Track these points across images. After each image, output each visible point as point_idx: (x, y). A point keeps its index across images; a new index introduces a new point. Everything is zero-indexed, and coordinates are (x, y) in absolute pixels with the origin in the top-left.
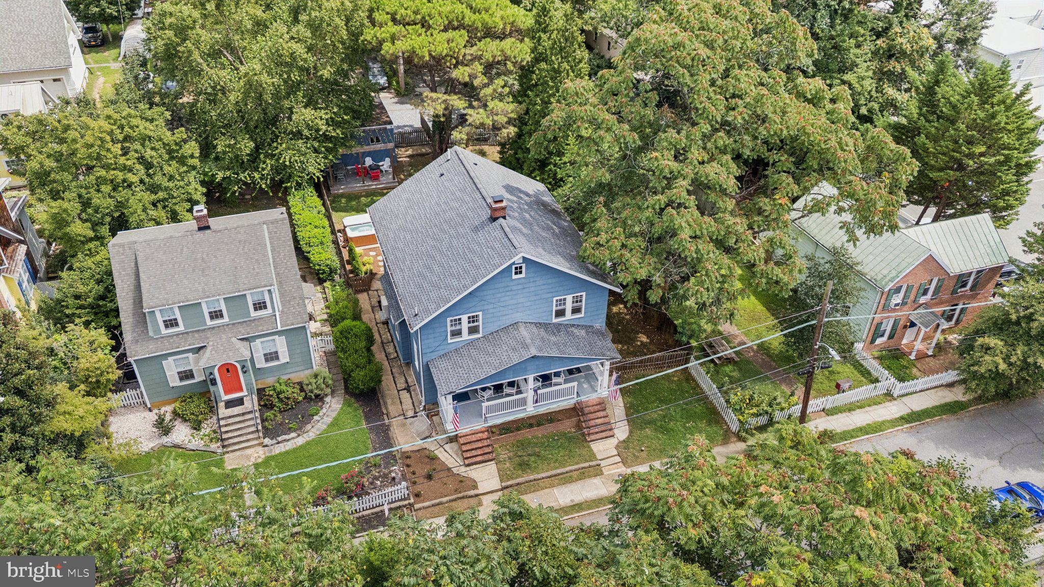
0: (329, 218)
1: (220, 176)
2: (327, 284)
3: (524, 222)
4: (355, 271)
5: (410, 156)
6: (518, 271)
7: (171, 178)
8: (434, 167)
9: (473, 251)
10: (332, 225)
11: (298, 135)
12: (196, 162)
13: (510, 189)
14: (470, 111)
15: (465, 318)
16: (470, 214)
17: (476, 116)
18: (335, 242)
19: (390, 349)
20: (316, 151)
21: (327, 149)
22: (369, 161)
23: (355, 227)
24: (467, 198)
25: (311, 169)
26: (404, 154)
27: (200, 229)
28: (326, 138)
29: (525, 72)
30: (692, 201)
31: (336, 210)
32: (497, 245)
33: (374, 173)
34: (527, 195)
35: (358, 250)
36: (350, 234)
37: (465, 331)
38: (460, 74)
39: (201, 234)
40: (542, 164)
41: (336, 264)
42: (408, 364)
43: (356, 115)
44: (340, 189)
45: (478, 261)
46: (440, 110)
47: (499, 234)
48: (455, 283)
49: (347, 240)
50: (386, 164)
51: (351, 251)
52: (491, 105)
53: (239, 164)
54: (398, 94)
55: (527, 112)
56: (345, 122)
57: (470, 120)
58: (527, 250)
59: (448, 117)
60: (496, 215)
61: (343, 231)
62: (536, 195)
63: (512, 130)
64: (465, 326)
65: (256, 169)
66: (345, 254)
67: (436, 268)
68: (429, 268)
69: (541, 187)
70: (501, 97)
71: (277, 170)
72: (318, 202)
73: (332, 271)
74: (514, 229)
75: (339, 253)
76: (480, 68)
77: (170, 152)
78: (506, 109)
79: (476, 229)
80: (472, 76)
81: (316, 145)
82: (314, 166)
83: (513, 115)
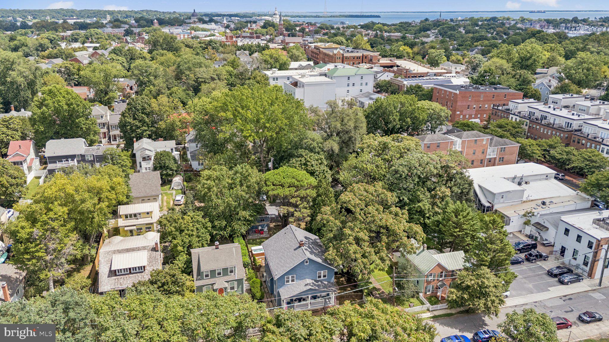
0: (247, 246)
1: (215, 232)
2: (247, 269)
3: (309, 247)
4: (255, 265)
5: (275, 226)
6: (307, 262)
7: (203, 234)
8: (283, 231)
9: (293, 256)
10: (248, 249)
11: (240, 219)
12: (210, 228)
13: (306, 238)
14: (295, 212)
15: (290, 276)
16: (293, 245)
17: (297, 214)
18: (249, 255)
19: (266, 290)
20: (244, 225)
21: (248, 224)
22: (260, 228)
23: (255, 250)
24: (293, 241)
25: (242, 231)
26: (272, 225)
27: (216, 249)
28: (248, 220)
29: (314, 200)
30: (354, 242)
31: (249, 244)
32: (301, 255)
33: (261, 232)
34: (312, 239)
35: (257, 258)
36: (254, 252)
37: (290, 281)
38: (293, 201)
39: (216, 250)
40: (319, 230)
41: (250, 262)
42: (272, 294)
43: (258, 213)
44: (250, 237)
45: (295, 259)
46: (286, 212)
47: (302, 251)
48: (288, 265)
49: (252, 254)
50: (266, 229)
51: (254, 258)
52: (302, 210)
53: (221, 229)
54: (270, 202)
55: (314, 213)
56: (255, 215)
57: (295, 215)
58: (309, 255)
59: (288, 214)
60: (301, 245)
61: (251, 252)
62: (315, 240)
63: (309, 218)
64: (290, 279)
65: (225, 230)
66: (252, 258)
67: (283, 261)
68: (280, 261)
69: (317, 237)
70: (306, 208)
71: (232, 231)
72: (244, 242)
73: (248, 264)
74: (306, 249)
75: (250, 259)
76: (299, 199)
77: (203, 225)
78: (308, 212)
79: (295, 250)
80: (297, 201)
81: (244, 222)
82: (243, 230)
83: (309, 214)
